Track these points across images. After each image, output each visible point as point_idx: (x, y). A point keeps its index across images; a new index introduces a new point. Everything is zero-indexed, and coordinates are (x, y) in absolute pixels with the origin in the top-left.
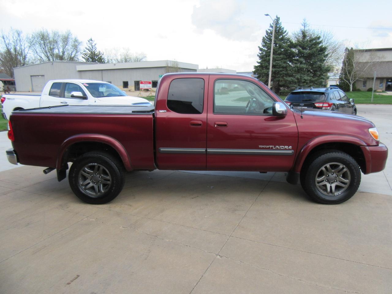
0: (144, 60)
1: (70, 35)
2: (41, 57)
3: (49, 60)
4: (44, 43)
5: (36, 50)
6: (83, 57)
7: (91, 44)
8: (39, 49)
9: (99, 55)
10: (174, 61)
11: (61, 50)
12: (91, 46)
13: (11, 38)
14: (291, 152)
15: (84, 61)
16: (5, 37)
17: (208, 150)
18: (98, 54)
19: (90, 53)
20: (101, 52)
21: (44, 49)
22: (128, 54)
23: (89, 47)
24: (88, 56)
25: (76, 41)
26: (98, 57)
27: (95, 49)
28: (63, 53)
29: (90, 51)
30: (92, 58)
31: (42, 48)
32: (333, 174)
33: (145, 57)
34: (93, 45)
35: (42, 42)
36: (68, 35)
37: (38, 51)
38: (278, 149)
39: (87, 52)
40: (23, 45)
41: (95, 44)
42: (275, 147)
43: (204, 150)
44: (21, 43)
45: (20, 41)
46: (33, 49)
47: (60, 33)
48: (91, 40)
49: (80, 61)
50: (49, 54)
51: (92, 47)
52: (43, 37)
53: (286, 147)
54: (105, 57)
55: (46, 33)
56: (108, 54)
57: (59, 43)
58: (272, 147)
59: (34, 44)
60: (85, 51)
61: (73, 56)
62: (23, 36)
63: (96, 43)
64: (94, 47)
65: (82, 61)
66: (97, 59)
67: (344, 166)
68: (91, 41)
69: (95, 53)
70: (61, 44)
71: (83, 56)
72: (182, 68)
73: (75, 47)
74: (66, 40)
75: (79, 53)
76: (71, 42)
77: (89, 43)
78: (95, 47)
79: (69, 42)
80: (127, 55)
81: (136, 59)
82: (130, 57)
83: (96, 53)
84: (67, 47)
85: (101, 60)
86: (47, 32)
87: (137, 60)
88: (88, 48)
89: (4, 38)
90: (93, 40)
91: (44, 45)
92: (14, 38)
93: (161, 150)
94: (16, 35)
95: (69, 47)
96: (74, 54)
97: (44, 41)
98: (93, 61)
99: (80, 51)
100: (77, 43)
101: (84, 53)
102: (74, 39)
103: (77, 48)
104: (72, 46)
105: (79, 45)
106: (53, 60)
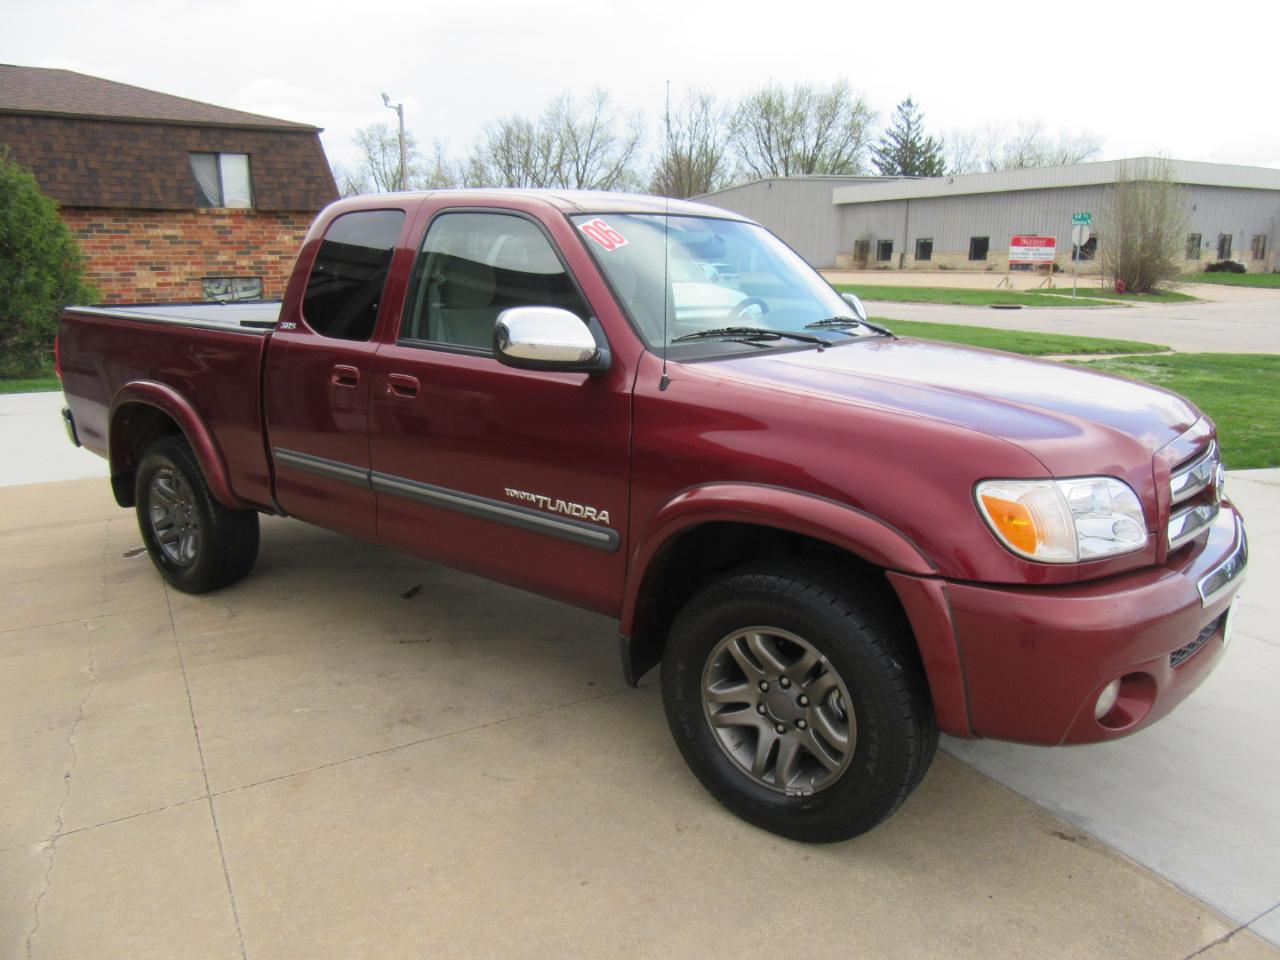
0: (1088, 160)
1: (844, 93)
2: (756, 168)
3: (775, 173)
4: (769, 123)
5: (744, 148)
6: (874, 161)
7: (906, 117)
8: (752, 144)
9: (924, 153)
11: (812, 142)
12: (905, 125)
13: (685, 116)
14: (606, 537)
15: (877, 172)
16: (671, 117)
17: (374, 479)
18: (923, 149)
19: (899, 147)
20: (937, 139)
21: (765, 143)
22: (1032, 143)
23: (898, 126)
24: (893, 158)
25: (860, 109)
26: (922, 159)
27: (918, 134)
28: (818, 146)
29: (898, 142)
30: (904, 165)
31: (763, 145)
32: (787, 687)
33: (1096, 150)
34: (912, 119)
35: (763, 123)
36: (840, 94)
37: (750, 151)
38: (563, 514)
39: (890, 145)
40: (711, 136)
41: (920, 117)
42: (553, 504)
43: (365, 476)
44: (708, 131)
45: (707, 125)
46: (738, 144)
47: (815, 92)
48: (909, 103)
49: (864, 173)
50: (776, 159)
51: (909, 127)
52: (768, 108)
53: (590, 511)
54: (947, 157)
55: (778, 95)
56: (960, 145)
57: (808, 121)
58: (545, 502)
59: (740, 130)
60: (883, 141)
61: (844, 157)
62: (715, 109)
63: (921, 113)
64: (913, 127)
65: (871, 175)
66: (917, 163)
67: (823, 659)
68: (906, 109)
69: (913, 143)
70: (812, 124)
71: (877, 158)
73: (855, 130)
74: (829, 111)
75: (865, 149)
76: (843, 117)
77: (899, 113)
78: (917, 126)
79: (837, 117)
80: (1031, 148)
81: (1061, 160)
82: (1038, 152)
83: (918, 145)
84: (830, 131)
85: (930, 169)
86: (781, 93)
87: (1063, 162)
88: (894, 129)
89: (668, 121)
90: (914, 103)
91: (768, 131)
92: (693, 116)
94: (698, 107)
95: (836, 133)
96: (847, 151)
97: (768, 120)
98: (904, 173)
99: (868, 143)
100: (860, 118)
101: (881, 147)
102: (855, 105)
103: (861, 132)
104: (846, 127)
105: (867, 122)
106: (787, 175)
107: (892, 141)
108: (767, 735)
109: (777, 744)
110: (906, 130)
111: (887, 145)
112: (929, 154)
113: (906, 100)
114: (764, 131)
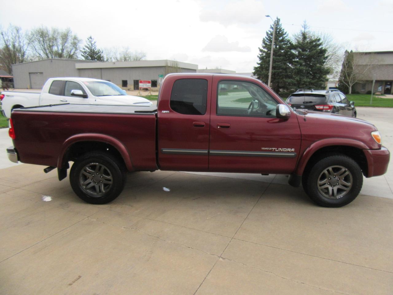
0: (143, 59)
2: (40, 54)
3: (48, 57)
4: (44, 40)
5: (34, 47)
7: (91, 42)
8: (38, 46)
10: (174, 60)
11: (60, 47)
12: (90, 44)
13: (10, 34)
14: (294, 154)
15: (83, 58)
16: (4, 33)
17: (211, 152)
18: (97, 52)
19: (89, 51)
20: (101, 50)
21: (43, 46)
22: (127, 53)
23: (88, 45)
24: (88, 54)
25: (75, 38)
26: (97, 56)
27: (95, 48)
28: (63, 50)
29: (89, 49)
30: (91, 56)
31: (41, 45)
32: (335, 177)
33: (145, 56)
34: (93, 43)
35: (41, 39)
36: (68, 33)
37: (37, 48)
39: (87, 50)
40: (22, 42)
41: (95, 42)
42: (277, 149)
43: (207, 152)
44: (20, 40)
45: (19, 38)
46: (32, 46)
47: (60, 31)
48: (91, 38)
49: (79, 59)
50: (48, 51)
51: (92, 46)
52: (42, 34)
53: (289, 150)
54: (105, 56)
55: (46, 30)
56: (107, 52)
57: (58, 40)
58: (275, 150)
59: (33, 41)
60: (84, 49)
61: (72, 53)
62: (22, 32)
63: (95, 41)
64: (93, 45)
65: (81, 59)
66: (96, 57)
68: (90, 39)
69: (94, 51)
70: (60, 41)
71: (83, 54)
72: (181, 68)
73: (75, 45)
74: (65, 37)
75: (79, 51)
76: (70, 40)
77: (88, 41)
78: (94, 45)
79: (68, 40)
82: (129, 56)
83: (96, 51)
84: (66, 44)
85: (100, 59)
86: (47, 29)
87: (137, 59)
88: (87, 45)
89: (2, 35)
90: (92, 37)
91: (44, 42)
92: (13, 34)
93: (164, 150)
94: (15, 31)
95: (68, 45)
96: (73, 51)
97: (43, 38)
98: (92, 59)
99: (79, 49)
100: (76, 41)
101: (83, 51)
102: (73, 37)
103: (76, 46)
104: (72, 43)
105: (78, 43)
106: (52, 58)
107: (87, 49)
108: (330, 188)
109: (333, 190)
110: (91, 46)
111: (85, 50)
112: (99, 54)
113: (90, 37)
114: (42, 42)
